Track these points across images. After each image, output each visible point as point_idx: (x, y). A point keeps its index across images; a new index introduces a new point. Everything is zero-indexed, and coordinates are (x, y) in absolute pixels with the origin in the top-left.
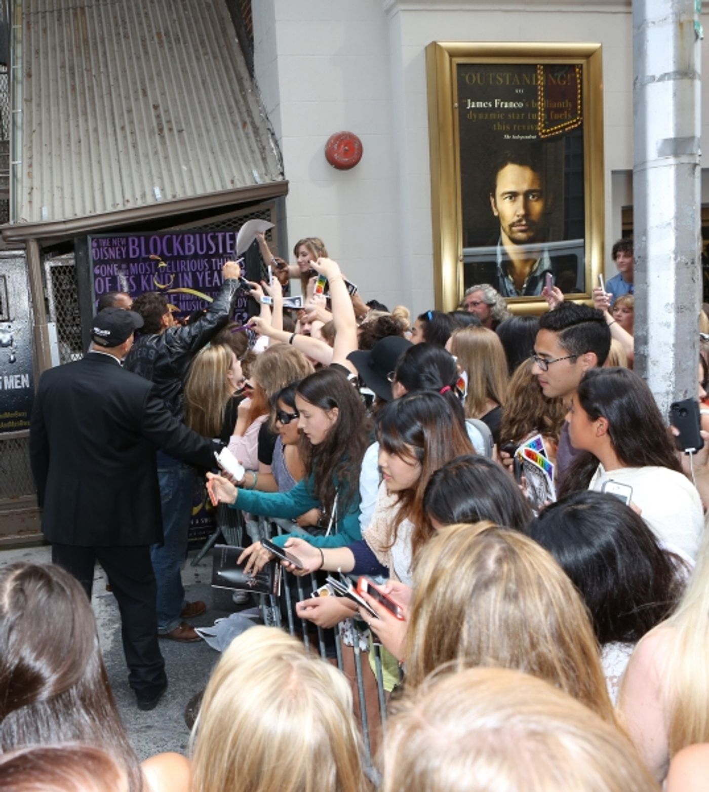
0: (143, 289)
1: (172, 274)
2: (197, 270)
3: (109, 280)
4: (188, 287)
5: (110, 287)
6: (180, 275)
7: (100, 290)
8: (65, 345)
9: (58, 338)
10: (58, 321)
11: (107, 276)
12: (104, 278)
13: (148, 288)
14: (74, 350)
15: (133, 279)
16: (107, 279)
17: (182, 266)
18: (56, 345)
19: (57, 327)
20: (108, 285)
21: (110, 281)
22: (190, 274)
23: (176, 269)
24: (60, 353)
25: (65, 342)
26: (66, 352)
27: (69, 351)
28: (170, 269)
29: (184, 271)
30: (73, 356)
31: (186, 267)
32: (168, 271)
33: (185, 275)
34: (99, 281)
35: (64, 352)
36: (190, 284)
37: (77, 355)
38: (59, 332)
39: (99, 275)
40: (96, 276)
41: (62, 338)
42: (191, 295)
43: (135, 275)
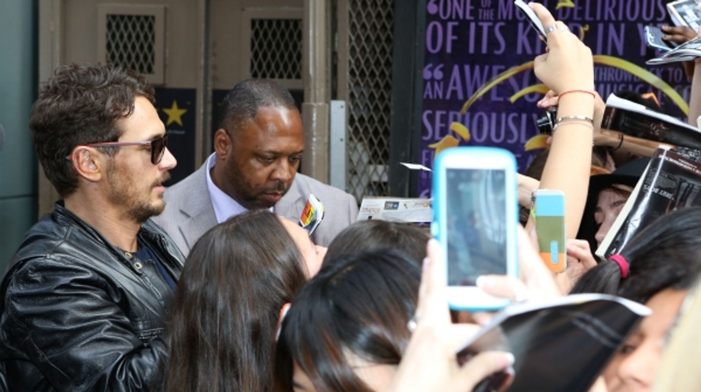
0: (519, 51)
1: (583, 23)
2: (640, 19)
3: (454, 28)
4: (615, 54)
5: (453, 41)
6: (601, 27)
7: (434, 46)
8: (360, 147)
9: (348, 132)
10: (352, 95)
11: (450, 19)
12: (444, 24)
13: (529, 51)
14: (375, 158)
15: (501, 28)
16: (450, 25)
17: (607, 8)
18: (342, 145)
19: (349, 110)
20: (450, 37)
21: (455, 30)
22: (623, 26)
23: (593, 13)
24: (350, 160)
25: (361, 140)
26: (360, 160)
27: (365, 159)
28: (581, 13)
29: (610, 20)
30: (372, 168)
31: (616, 11)
32: (575, 18)
33: (611, 27)
34: (435, 28)
35: (355, 158)
36: (620, 47)
37: (380, 168)
38: (351, 121)
39: (436, 17)
40: (430, 18)
41: (356, 130)
42: (619, 71)
43: (507, 21)
